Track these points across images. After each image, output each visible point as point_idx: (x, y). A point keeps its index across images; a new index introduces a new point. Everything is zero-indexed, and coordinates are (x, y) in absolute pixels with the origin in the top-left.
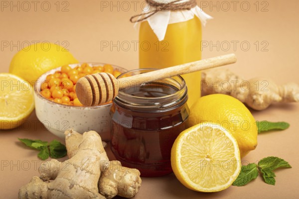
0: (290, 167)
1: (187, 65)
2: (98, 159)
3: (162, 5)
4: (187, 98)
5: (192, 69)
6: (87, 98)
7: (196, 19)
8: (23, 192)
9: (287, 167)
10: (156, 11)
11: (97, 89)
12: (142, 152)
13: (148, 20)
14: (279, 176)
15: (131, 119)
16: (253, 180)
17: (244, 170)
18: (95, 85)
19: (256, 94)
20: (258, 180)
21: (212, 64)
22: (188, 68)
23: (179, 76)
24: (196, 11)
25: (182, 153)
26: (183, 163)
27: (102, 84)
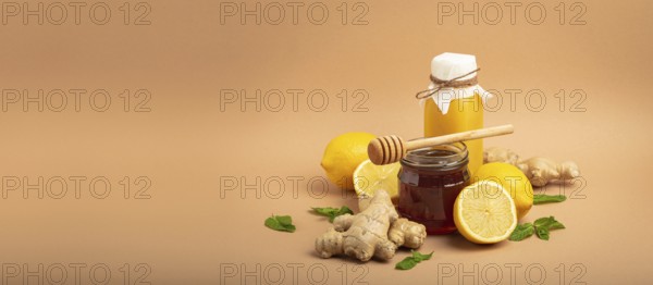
0: (563, 228)
1: (469, 132)
2: (388, 211)
3: (445, 82)
4: (467, 162)
5: (473, 136)
6: (378, 156)
7: (477, 96)
8: (320, 240)
9: (561, 227)
10: (440, 88)
11: (387, 149)
12: (427, 212)
13: (433, 96)
14: (553, 234)
15: (417, 178)
16: (529, 236)
17: (519, 228)
18: (386, 145)
19: (535, 169)
20: (534, 237)
21: (491, 133)
22: (469, 135)
23: (461, 141)
24: (477, 88)
25: (463, 206)
26: (464, 215)
27: (392, 144)
